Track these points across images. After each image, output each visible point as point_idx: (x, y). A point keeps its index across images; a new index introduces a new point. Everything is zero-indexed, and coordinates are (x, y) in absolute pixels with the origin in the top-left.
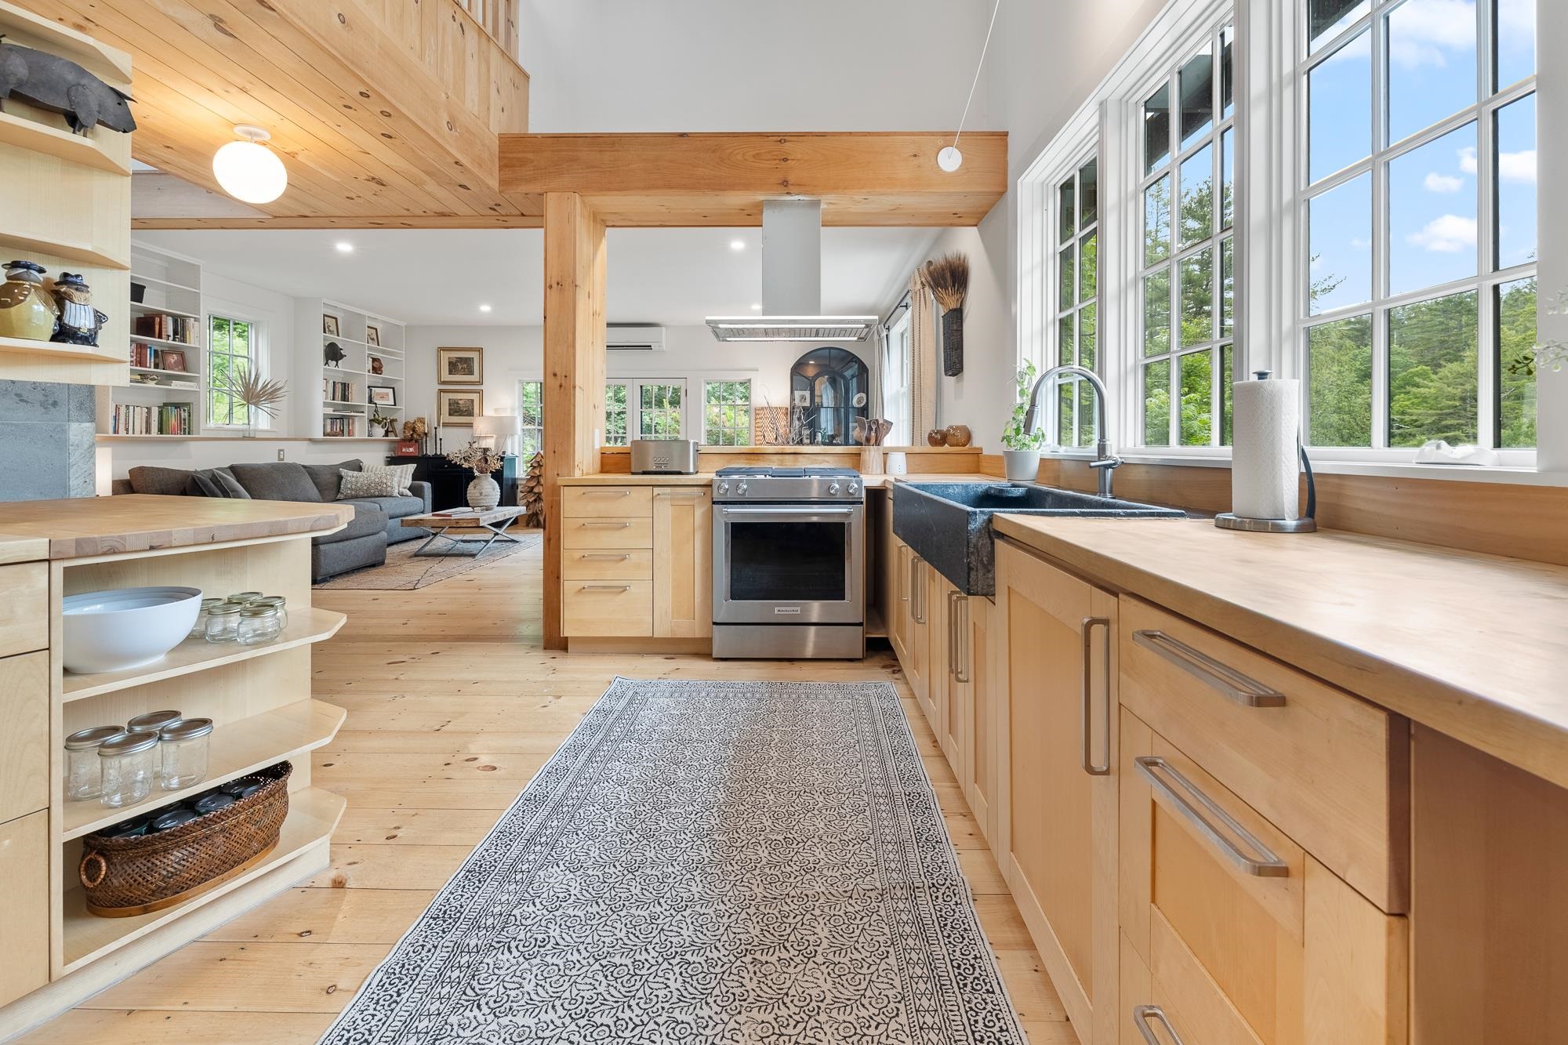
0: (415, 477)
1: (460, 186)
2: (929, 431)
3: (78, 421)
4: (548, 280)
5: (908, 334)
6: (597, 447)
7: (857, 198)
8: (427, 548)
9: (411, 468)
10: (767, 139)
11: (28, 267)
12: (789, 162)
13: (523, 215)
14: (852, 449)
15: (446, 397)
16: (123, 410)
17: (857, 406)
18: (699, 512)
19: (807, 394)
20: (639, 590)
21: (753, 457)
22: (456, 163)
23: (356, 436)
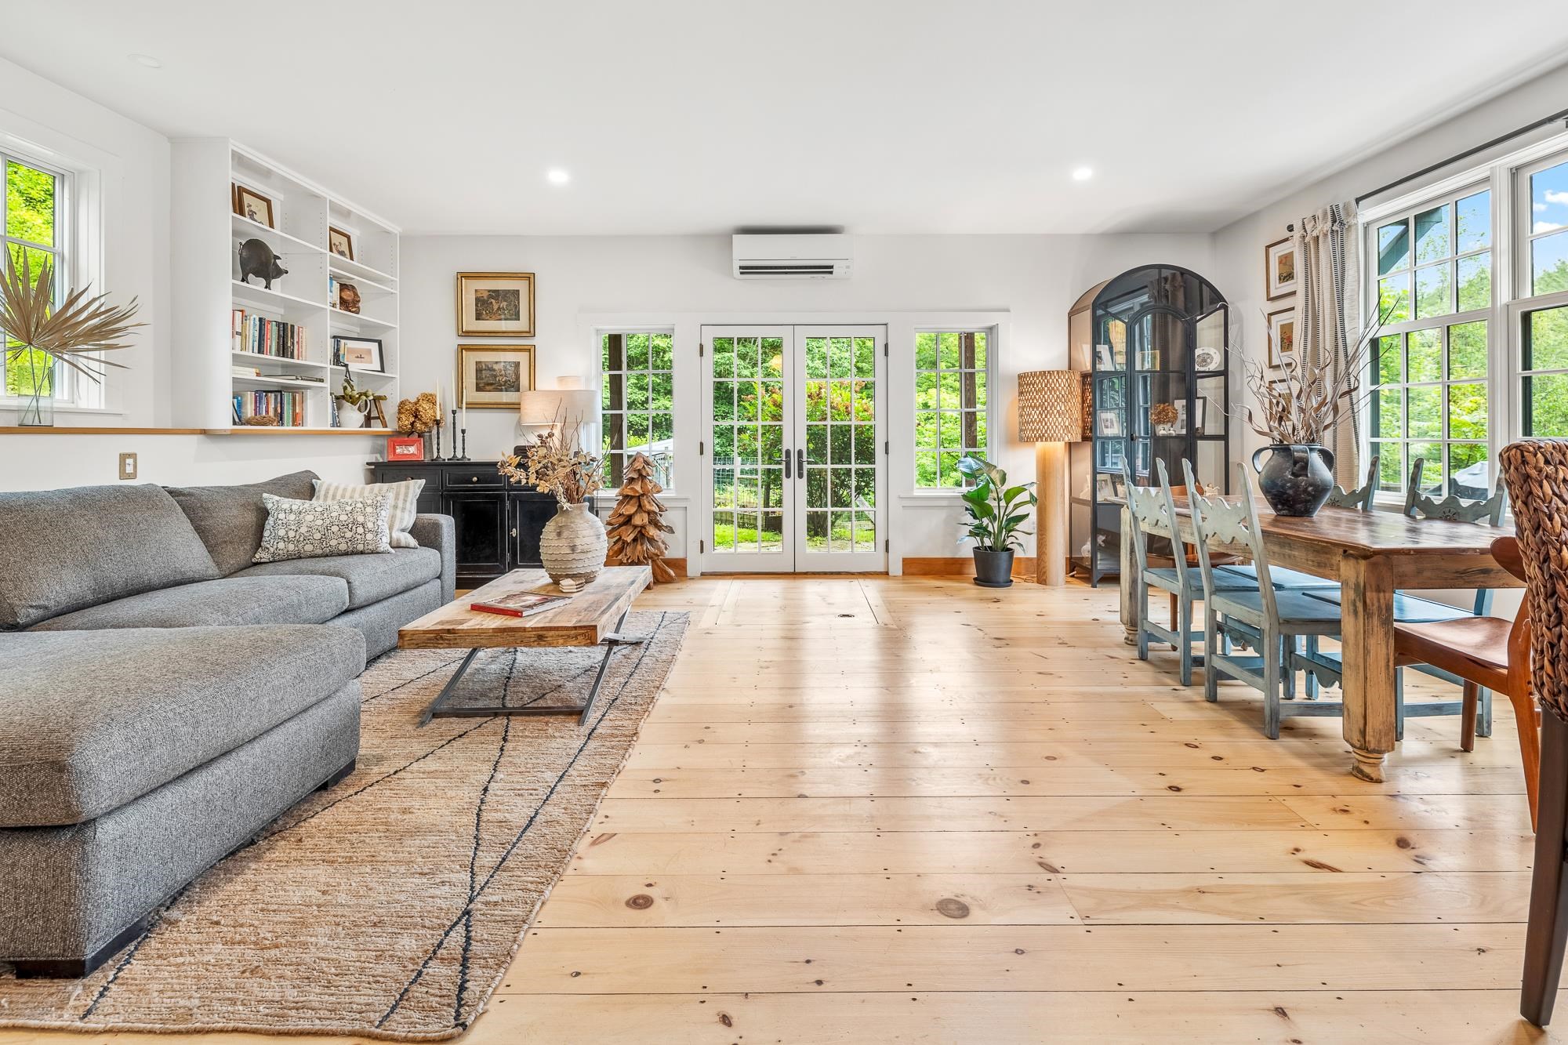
0: (423, 505)
9: (415, 487)
15: (471, 359)
23: (310, 425)
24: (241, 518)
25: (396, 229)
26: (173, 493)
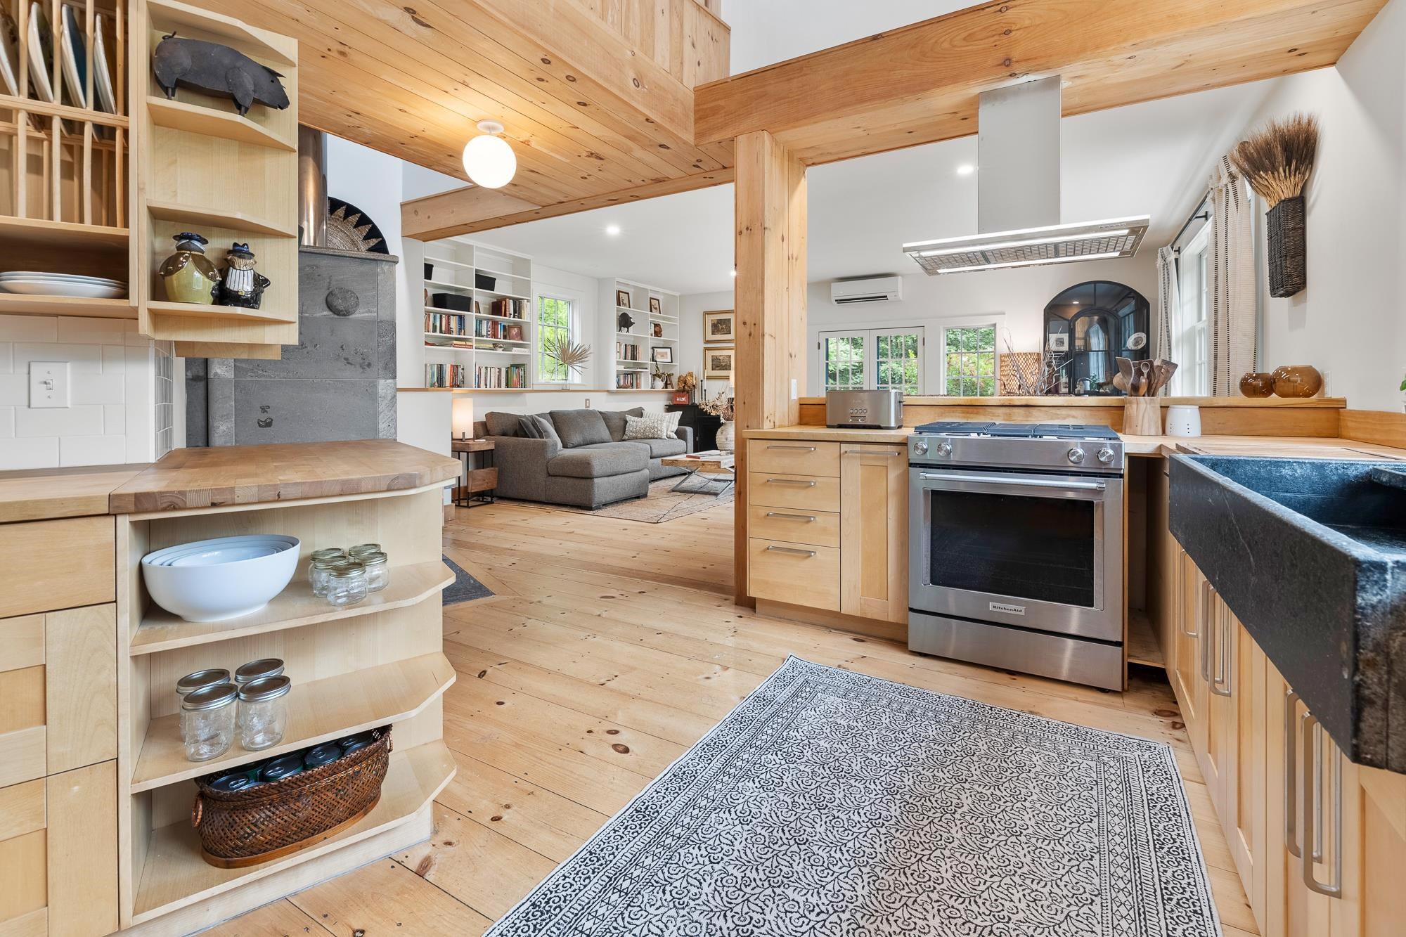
0: (681, 423)
1: (661, 146)
2: (1241, 375)
3: (384, 378)
4: (738, 225)
5: (1208, 258)
6: (794, 397)
7: (1117, 59)
8: (684, 485)
9: (678, 414)
10: (982, 13)
11: (190, 238)
12: (1014, 33)
13: (724, 168)
14: (1112, 400)
15: (710, 354)
16: (483, 370)
17: (1133, 348)
18: (893, 475)
19: (1066, 337)
20: (825, 557)
21: (970, 410)
22: (647, 120)
23: (643, 388)
24: (618, 423)
25: (677, 294)
26: (600, 413)
